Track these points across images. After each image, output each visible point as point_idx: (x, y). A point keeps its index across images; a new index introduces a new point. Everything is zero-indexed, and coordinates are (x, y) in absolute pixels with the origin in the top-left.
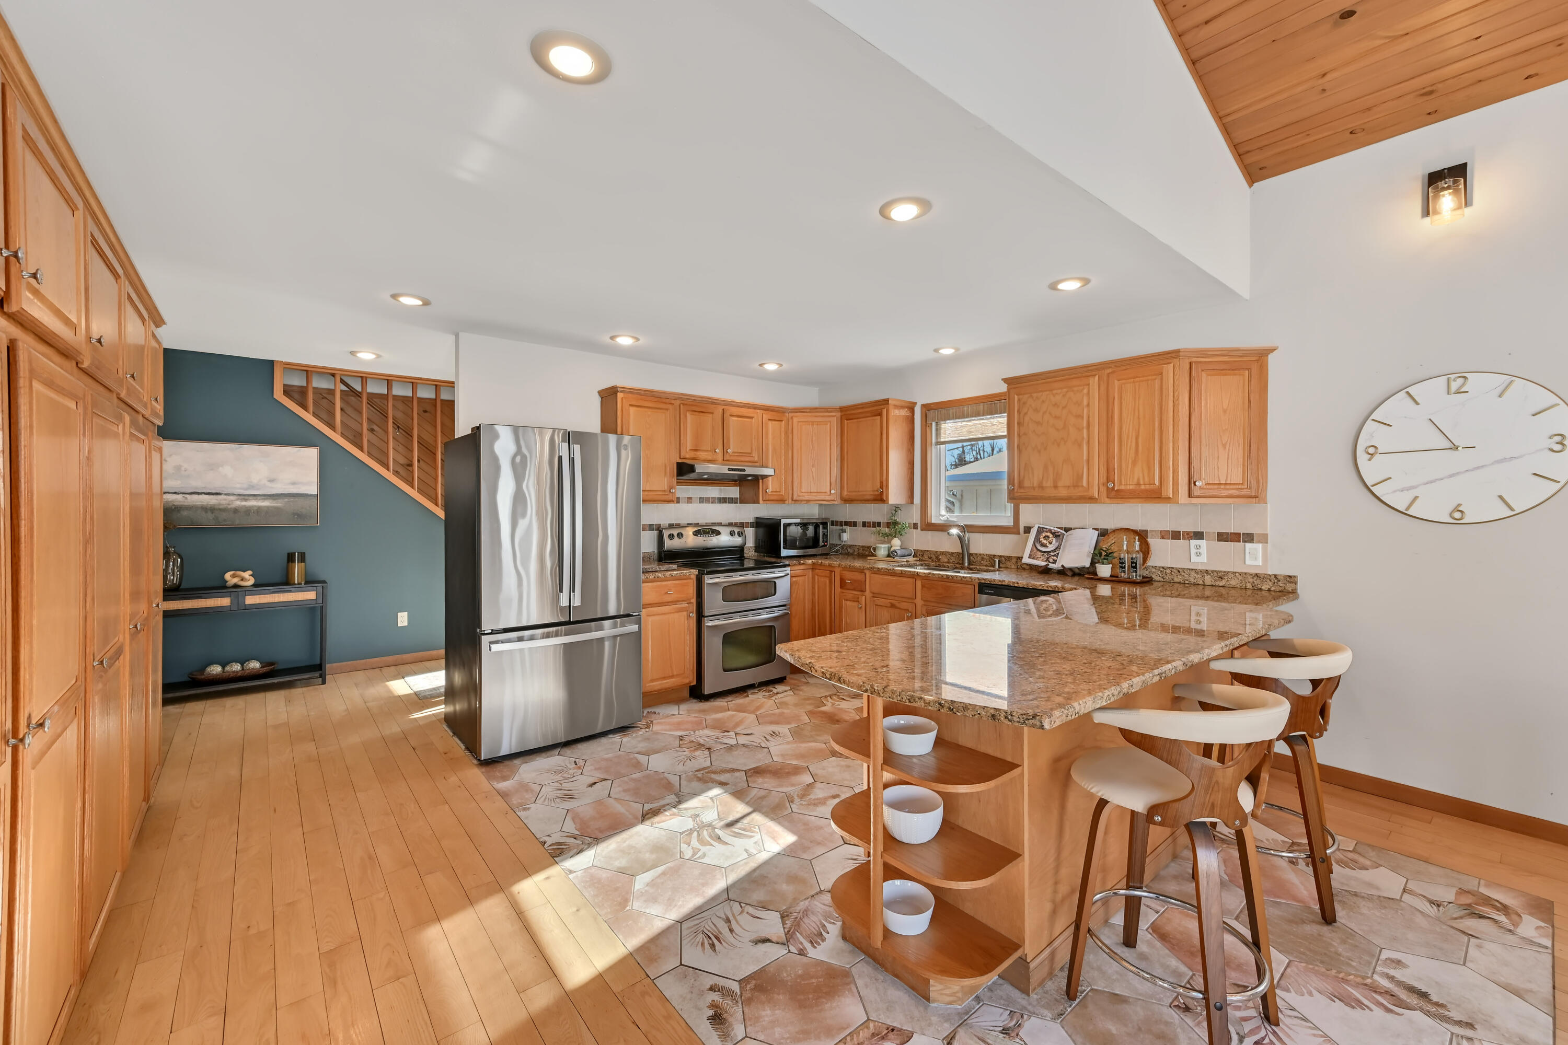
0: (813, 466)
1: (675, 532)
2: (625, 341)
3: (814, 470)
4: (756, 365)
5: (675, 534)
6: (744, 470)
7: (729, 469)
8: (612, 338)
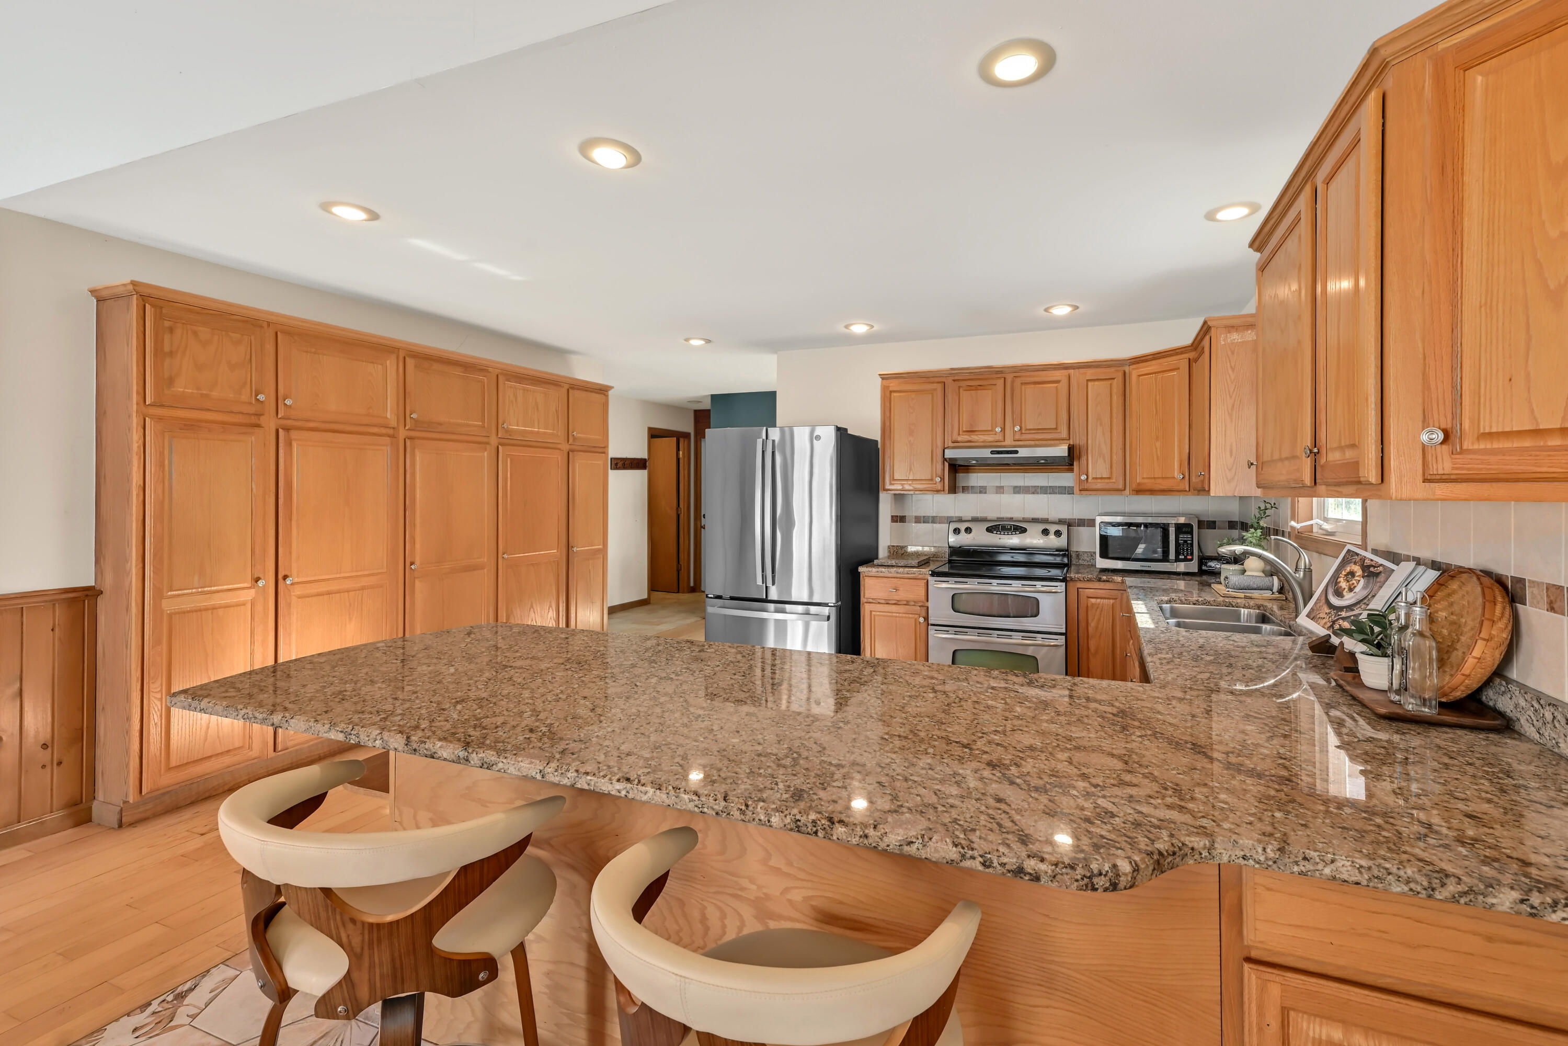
0: (1157, 439)
1: (963, 527)
2: (859, 329)
3: (1158, 444)
4: (1041, 311)
5: (963, 529)
6: (1016, 452)
7: (992, 452)
8: (847, 327)
